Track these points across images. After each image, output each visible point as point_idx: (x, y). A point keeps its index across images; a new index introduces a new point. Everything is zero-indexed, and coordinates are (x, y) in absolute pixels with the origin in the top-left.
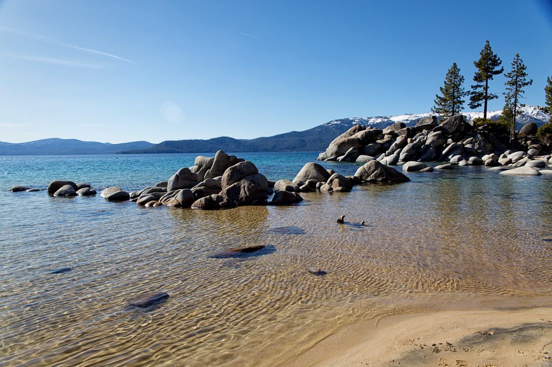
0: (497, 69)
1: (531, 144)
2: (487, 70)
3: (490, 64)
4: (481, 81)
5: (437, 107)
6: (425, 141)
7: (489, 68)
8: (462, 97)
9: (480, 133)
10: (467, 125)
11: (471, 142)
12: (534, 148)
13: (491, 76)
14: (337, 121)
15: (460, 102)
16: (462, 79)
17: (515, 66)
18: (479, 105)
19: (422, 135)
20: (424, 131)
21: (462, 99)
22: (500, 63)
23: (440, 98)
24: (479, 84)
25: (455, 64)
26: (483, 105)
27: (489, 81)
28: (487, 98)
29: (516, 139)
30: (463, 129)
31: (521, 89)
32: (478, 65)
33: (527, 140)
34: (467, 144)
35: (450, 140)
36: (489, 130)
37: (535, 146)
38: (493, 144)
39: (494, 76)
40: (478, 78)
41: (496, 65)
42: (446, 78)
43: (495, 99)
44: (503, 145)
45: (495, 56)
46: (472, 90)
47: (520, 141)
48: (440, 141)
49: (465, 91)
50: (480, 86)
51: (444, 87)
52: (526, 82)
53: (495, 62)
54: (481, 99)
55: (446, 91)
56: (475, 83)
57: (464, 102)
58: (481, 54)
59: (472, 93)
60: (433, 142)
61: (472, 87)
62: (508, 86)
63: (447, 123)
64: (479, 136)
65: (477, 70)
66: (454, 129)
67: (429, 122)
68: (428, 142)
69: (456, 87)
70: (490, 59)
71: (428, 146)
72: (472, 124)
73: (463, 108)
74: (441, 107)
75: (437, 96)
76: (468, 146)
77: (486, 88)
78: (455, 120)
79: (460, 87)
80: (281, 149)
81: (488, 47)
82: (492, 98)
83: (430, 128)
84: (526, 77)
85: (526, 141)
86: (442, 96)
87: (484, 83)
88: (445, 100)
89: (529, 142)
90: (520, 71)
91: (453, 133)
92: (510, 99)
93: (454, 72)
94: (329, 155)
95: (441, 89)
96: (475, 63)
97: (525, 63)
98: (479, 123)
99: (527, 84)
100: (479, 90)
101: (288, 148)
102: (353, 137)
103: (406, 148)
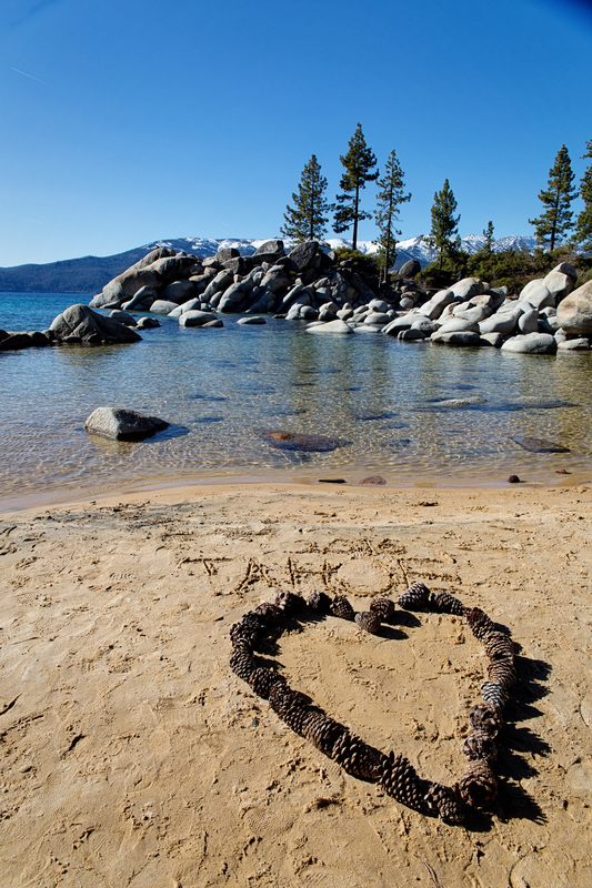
0: (371, 171)
1: (406, 291)
2: (357, 172)
3: (363, 163)
4: (349, 189)
5: (289, 226)
6: (259, 281)
7: (360, 169)
8: (323, 213)
9: (340, 272)
10: (325, 258)
11: (324, 285)
12: (408, 296)
13: (362, 183)
14: (165, 241)
15: (322, 221)
16: (324, 184)
17: (390, 170)
18: (346, 227)
19: (260, 270)
20: (265, 264)
21: (324, 215)
22: (375, 163)
23: (292, 211)
24: (347, 194)
25: (314, 156)
26: (352, 227)
27: (360, 190)
28: (356, 217)
29: (389, 282)
30: (317, 262)
31: (395, 207)
32: (346, 162)
33: (401, 284)
34: (319, 287)
35: (298, 280)
36: (354, 268)
37: (410, 293)
38: (357, 290)
39: (367, 183)
40: (345, 184)
41: (370, 166)
42: (303, 180)
43: (367, 219)
44: (371, 292)
45: (369, 150)
46: (338, 204)
47: (393, 286)
48: (281, 282)
49: (329, 203)
50: (348, 197)
51: (298, 194)
52: (403, 196)
53: (369, 161)
54: (349, 219)
55: (301, 201)
56: (342, 192)
57: (327, 221)
58: (350, 144)
59: (339, 208)
60: (270, 282)
61: (338, 198)
62: (381, 201)
63: (295, 253)
64: (338, 275)
65: (344, 170)
66: (305, 262)
67: (273, 250)
68: (263, 283)
69: (315, 195)
70: (362, 155)
71: (264, 288)
72: (332, 255)
73: (325, 230)
74: (294, 226)
75: (288, 207)
76: (321, 290)
77: (356, 202)
78: (307, 249)
79: (322, 196)
80: (67, 289)
81: (359, 135)
82: (364, 218)
83: (271, 259)
84: (404, 188)
85: (400, 287)
86: (296, 208)
87: (352, 193)
88: (299, 216)
89: (403, 288)
90: (396, 180)
91: (304, 270)
92: (382, 220)
93: (313, 169)
94: (109, 298)
95: (294, 196)
96: (341, 158)
97: (402, 166)
98: (343, 256)
99: (403, 200)
100: (348, 203)
101: (80, 287)
102: (148, 268)
103: (229, 291)
